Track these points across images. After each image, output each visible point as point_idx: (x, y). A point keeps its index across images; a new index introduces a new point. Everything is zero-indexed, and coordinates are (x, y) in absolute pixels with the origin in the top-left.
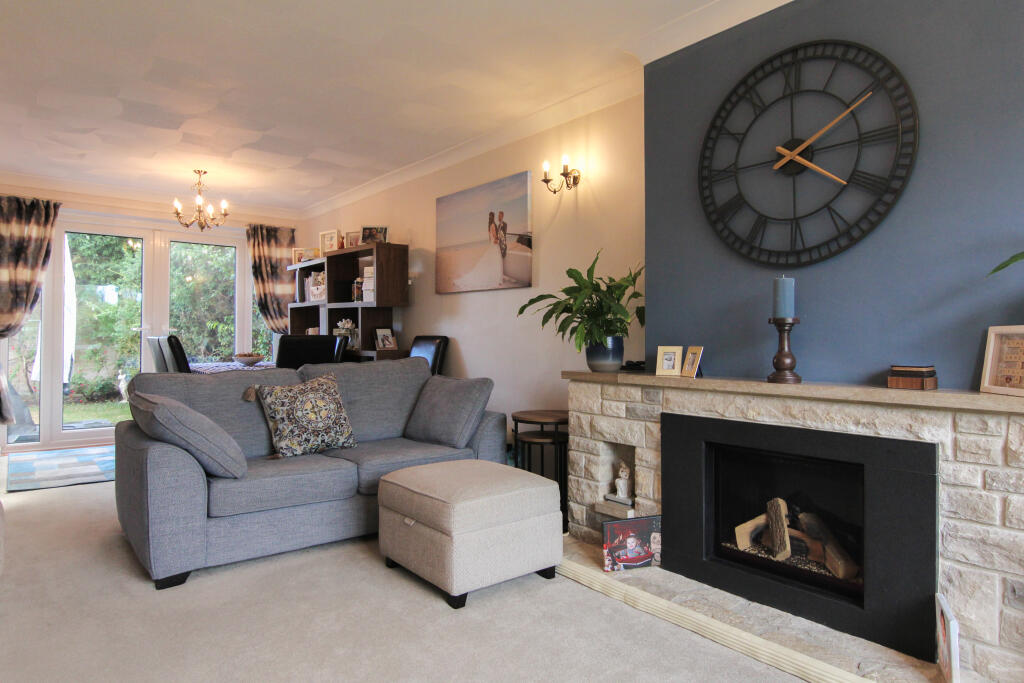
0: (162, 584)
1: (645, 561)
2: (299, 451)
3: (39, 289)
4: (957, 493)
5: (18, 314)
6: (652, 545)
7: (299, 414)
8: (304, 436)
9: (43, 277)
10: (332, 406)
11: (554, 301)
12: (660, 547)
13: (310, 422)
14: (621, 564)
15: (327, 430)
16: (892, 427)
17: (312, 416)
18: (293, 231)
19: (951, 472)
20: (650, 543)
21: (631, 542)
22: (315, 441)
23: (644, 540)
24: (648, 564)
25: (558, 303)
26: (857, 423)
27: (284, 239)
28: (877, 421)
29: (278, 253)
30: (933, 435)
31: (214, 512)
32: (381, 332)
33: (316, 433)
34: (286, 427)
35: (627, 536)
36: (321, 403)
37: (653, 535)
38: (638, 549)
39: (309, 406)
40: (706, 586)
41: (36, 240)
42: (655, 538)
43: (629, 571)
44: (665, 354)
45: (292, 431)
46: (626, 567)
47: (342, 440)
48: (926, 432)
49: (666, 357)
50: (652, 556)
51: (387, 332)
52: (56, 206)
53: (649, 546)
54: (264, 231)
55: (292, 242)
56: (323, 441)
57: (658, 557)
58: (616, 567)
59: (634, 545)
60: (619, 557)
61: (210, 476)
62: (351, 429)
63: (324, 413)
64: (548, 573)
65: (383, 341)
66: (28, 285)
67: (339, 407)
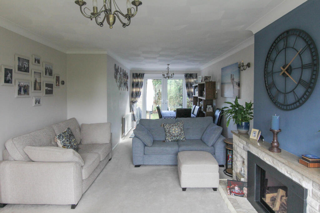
0: (137, 166)
1: (242, 195)
2: (170, 141)
3: (141, 93)
4: (311, 209)
5: (137, 99)
6: (244, 191)
7: (171, 131)
8: (171, 137)
9: (142, 90)
10: (179, 130)
11: (228, 109)
12: (247, 192)
13: (173, 134)
14: (233, 194)
15: (178, 136)
16: (295, 177)
17: (174, 132)
18: (197, 74)
19: (310, 201)
20: (243, 190)
21: (236, 188)
22: (174, 138)
23: (241, 188)
24: (243, 196)
25: (229, 110)
26: (287, 172)
27: (194, 77)
28: (292, 174)
29: (192, 80)
30: (306, 185)
31: (145, 154)
32: (208, 106)
33: (175, 136)
34: (168, 134)
35: (235, 186)
36: (176, 129)
37: (244, 188)
38: (239, 191)
39: (173, 130)
40: (255, 210)
41: (140, 82)
42: (245, 189)
43: (236, 197)
44: (254, 131)
45: (169, 136)
46: (234, 195)
47: (181, 139)
48: (304, 183)
49: (254, 132)
50: (244, 194)
51: (210, 106)
52: (144, 74)
53: (243, 191)
54: (189, 75)
55: (196, 77)
56: (176, 139)
57: (246, 195)
58: (231, 194)
59: (237, 189)
60: (232, 191)
61: (145, 145)
62: (184, 136)
63: (177, 132)
64: (215, 189)
65: (209, 109)
66: (139, 92)
67: (181, 130)
